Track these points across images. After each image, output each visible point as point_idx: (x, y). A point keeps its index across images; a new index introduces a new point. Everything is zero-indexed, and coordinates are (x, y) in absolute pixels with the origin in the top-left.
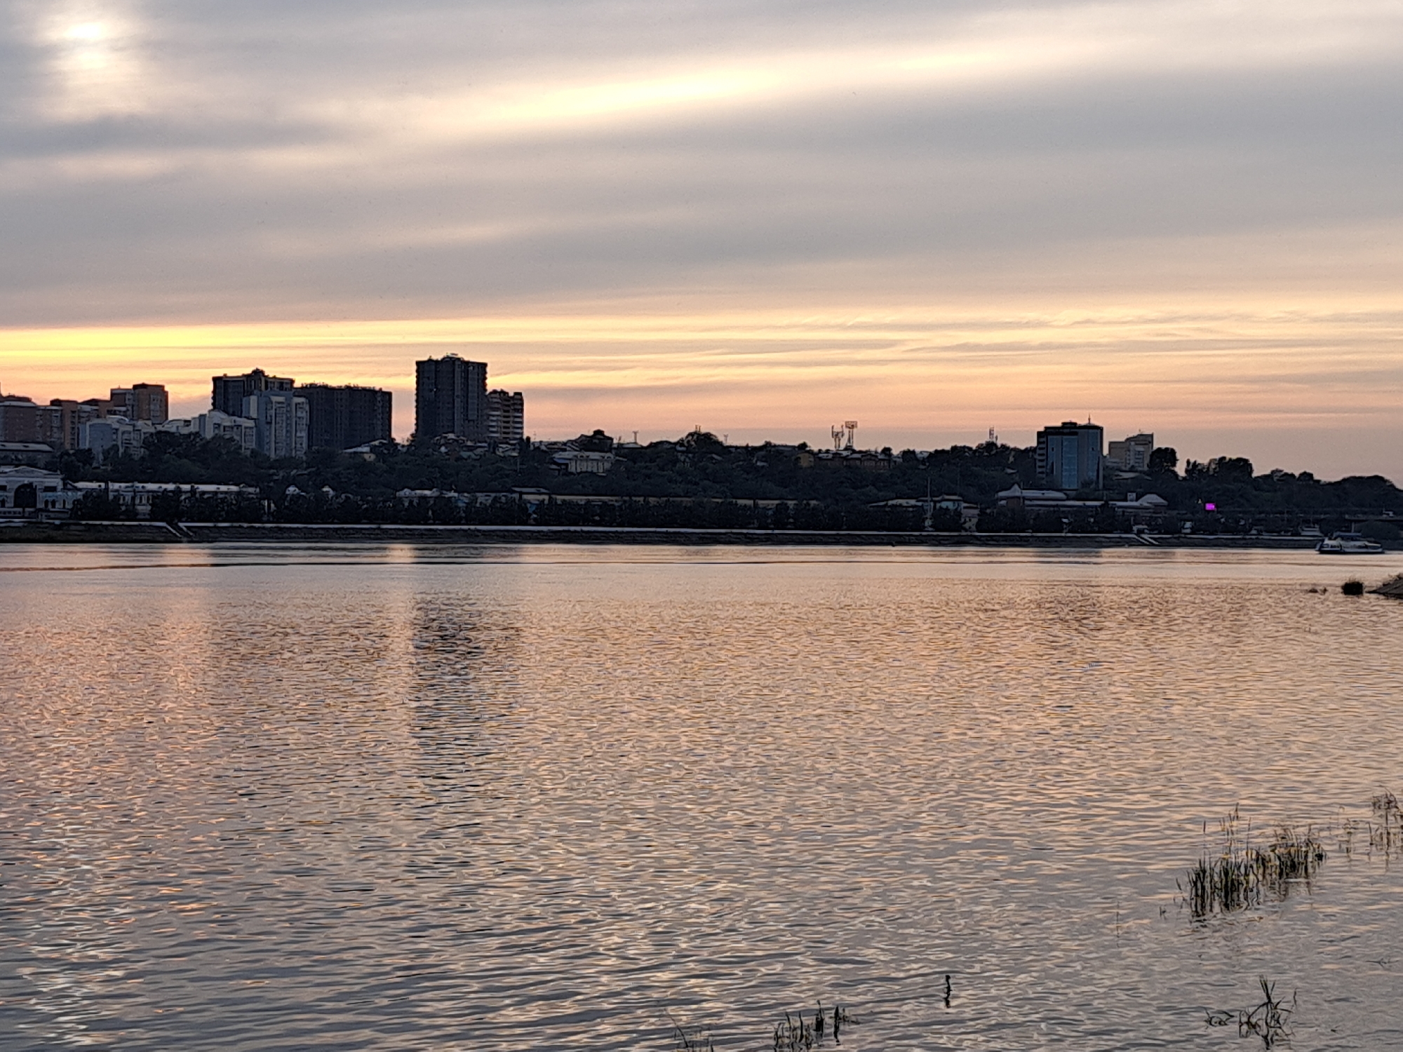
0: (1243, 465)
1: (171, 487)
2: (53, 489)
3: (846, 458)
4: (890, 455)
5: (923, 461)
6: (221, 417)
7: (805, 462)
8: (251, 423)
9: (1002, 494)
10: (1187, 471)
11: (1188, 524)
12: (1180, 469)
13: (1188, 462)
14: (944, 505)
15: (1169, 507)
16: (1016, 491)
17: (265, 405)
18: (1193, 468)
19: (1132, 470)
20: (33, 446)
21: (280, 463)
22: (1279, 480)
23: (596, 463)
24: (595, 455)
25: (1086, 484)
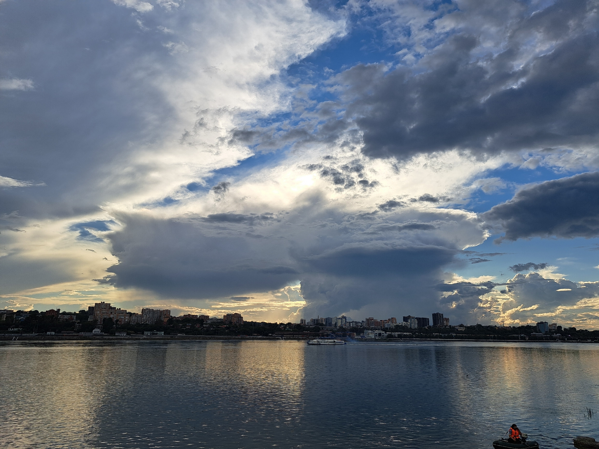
0: (574, 329)
1: (400, 333)
2: (383, 333)
3: (504, 328)
4: (511, 327)
5: (517, 328)
6: (404, 322)
7: (497, 329)
8: (409, 323)
9: (532, 334)
10: (564, 329)
11: (566, 339)
12: (563, 329)
13: (564, 328)
14: (522, 335)
15: (562, 336)
16: (534, 333)
17: (411, 321)
18: (565, 329)
19: (554, 329)
20: (379, 327)
21: (414, 329)
22: (581, 331)
23: (463, 329)
24: (462, 328)
25: (546, 332)
